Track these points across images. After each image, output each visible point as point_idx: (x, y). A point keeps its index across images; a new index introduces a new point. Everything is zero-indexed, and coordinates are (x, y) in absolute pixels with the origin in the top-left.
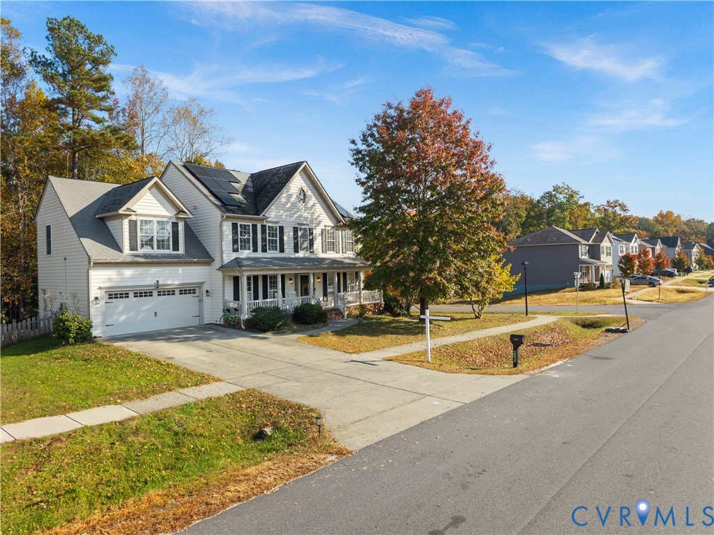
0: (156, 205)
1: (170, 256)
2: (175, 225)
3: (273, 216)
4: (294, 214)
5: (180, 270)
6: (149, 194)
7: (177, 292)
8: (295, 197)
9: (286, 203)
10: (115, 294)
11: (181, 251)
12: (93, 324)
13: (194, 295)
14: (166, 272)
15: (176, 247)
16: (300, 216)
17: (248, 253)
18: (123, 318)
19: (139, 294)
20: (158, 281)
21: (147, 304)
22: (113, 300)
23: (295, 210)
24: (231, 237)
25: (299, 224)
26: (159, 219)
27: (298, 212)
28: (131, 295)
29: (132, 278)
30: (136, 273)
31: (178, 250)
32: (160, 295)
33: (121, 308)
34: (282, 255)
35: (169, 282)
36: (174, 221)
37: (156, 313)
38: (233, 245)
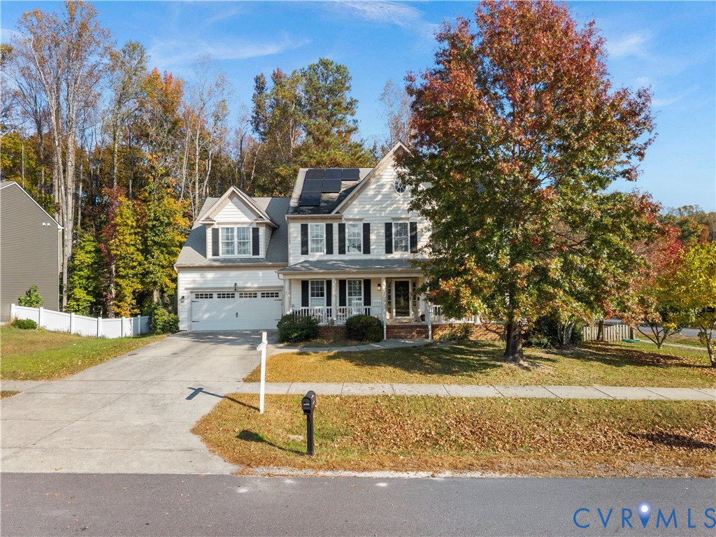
0: (238, 213)
1: (249, 260)
2: (256, 231)
3: (356, 212)
4: (387, 207)
5: (260, 273)
6: (230, 203)
7: (259, 295)
8: (388, 186)
9: (375, 196)
10: (202, 294)
11: (262, 254)
12: (180, 319)
13: (277, 298)
14: (246, 275)
15: (256, 251)
16: (398, 209)
17: (320, 256)
18: (206, 316)
19: (222, 296)
20: (236, 284)
21: (229, 305)
22: (199, 300)
23: (388, 202)
24: (300, 239)
25: (394, 219)
26: (239, 226)
27: (393, 204)
28: (215, 295)
29: (214, 280)
30: (218, 276)
31: (258, 254)
32: (242, 297)
33: (205, 306)
34: (367, 257)
35: (248, 285)
36: (255, 226)
37: (237, 314)
38: (302, 247)
